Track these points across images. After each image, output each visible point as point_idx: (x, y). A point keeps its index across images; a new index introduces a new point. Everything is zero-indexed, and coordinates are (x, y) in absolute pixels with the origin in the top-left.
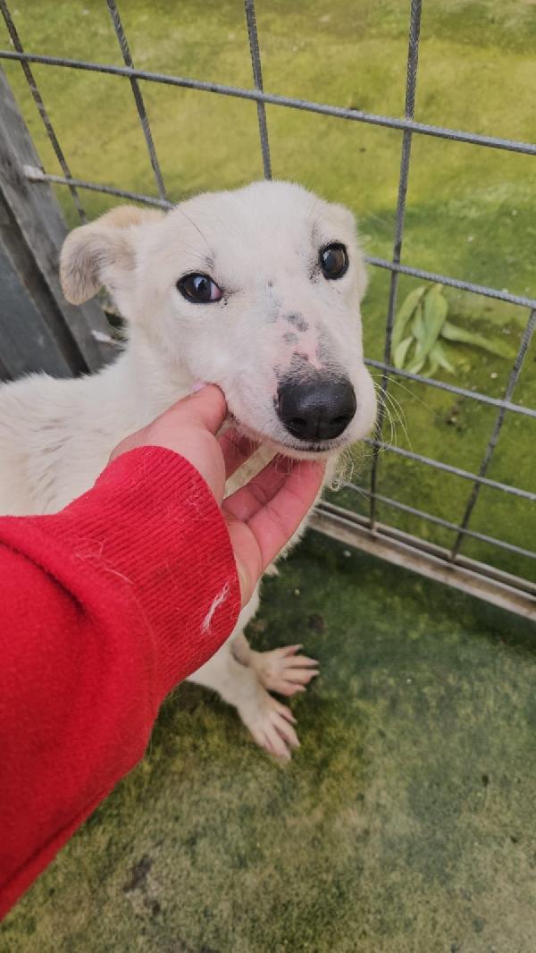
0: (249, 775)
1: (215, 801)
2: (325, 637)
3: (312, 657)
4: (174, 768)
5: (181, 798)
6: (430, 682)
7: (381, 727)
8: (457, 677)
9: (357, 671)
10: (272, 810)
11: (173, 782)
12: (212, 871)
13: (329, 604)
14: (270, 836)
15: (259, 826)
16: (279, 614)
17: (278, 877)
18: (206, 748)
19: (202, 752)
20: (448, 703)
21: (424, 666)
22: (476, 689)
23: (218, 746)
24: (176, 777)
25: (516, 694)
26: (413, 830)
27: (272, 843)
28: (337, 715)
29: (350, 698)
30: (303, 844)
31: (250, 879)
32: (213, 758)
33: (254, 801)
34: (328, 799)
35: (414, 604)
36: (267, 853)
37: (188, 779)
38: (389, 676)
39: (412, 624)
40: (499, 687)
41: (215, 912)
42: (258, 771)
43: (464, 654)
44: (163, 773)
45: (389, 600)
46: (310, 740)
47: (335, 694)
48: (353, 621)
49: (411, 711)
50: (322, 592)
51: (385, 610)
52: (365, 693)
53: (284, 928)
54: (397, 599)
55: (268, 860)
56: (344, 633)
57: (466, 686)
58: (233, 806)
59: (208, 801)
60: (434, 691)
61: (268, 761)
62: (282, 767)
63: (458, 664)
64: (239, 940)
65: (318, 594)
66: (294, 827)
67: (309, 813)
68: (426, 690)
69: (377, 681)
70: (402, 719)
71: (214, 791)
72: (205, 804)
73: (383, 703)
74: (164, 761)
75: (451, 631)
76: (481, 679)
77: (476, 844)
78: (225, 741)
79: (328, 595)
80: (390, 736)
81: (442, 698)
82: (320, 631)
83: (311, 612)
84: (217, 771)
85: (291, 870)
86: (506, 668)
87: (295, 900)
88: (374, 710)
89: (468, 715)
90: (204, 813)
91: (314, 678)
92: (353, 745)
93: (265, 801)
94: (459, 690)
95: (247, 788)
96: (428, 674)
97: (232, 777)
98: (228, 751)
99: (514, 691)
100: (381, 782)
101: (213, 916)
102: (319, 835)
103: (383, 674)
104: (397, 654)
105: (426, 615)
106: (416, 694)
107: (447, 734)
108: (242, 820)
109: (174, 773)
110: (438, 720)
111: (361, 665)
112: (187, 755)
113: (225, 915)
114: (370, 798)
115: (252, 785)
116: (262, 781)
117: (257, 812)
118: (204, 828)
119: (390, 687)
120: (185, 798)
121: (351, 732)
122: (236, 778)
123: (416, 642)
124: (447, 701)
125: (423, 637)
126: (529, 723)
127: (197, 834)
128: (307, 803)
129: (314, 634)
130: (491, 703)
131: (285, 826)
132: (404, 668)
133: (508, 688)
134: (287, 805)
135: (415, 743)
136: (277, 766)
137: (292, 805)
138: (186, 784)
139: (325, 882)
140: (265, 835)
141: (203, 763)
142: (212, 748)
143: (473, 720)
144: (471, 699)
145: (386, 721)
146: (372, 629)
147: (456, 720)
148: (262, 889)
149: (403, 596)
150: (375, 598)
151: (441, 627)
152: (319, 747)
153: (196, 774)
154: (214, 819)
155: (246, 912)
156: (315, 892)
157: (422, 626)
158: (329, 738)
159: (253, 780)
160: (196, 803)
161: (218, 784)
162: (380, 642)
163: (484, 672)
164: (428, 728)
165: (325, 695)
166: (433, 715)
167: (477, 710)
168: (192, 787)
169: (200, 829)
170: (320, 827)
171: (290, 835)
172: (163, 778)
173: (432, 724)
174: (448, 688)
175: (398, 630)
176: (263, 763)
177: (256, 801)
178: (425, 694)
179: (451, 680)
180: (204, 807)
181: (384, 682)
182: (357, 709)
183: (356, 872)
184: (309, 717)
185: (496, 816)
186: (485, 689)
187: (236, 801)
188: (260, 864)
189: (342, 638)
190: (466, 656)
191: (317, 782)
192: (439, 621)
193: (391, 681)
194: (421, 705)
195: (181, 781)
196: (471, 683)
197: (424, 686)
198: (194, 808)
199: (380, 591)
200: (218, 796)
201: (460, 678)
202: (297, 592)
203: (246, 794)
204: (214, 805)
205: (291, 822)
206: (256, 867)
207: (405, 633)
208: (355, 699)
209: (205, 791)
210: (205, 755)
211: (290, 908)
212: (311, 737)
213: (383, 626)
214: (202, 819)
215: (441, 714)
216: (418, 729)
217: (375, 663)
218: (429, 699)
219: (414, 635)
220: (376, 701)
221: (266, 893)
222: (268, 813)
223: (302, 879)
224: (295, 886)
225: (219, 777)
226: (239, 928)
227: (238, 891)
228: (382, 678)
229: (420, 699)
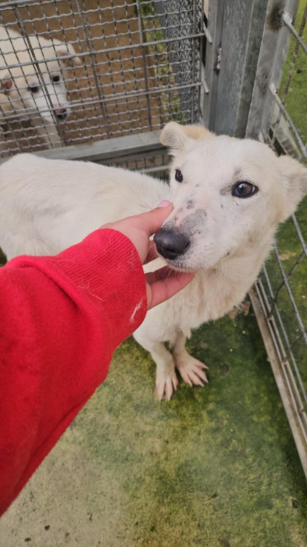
0: (143, 388)
1: (124, 381)
2: (221, 377)
3: (208, 378)
4: (124, 357)
5: (116, 368)
6: (239, 441)
7: (202, 431)
8: (251, 452)
9: (217, 403)
10: (137, 407)
11: (120, 360)
12: (100, 401)
13: (237, 368)
14: (126, 414)
15: (127, 407)
16: (215, 350)
17: (115, 429)
18: (140, 363)
19: (137, 362)
20: (236, 455)
21: (244, 433)
22: (253, 465)
23: (144, 367)
24: (122, 360)
25: (266, 487)
26: (171, 475)
27: (125, 416)
28: (193, 407)
29: (204, 408)
30: (133, 430)
31: (107, 418)
32: (139, 368)
33: (134, 397)
34: (157, 428)
35: (270, 408)
36: (120, 418)
37: (125, 365)
38: (227, 419)
39: (260, 414)
40: (262, 477)
41: (88, 413)
42: (147, 391)
43: (265, 448)
44: (120, 353)
45: (262, 395)
46: (174, 404)
47: (200, 400)
48: (239, 385)
49: (219, 440)
50: (241, 361)
51: (256, 397)
52: (210, 413)
53: (100, 445)
54: (266, 398)
55: (118, 420)
56: (230, 385)
57: (251, 459)
58: (127, 391)
59: (122, 379)
60: (236, 445)
61: (153, 392)
62: (155, 399)
63: (258, 449)
64: (84, 430)
65: (238, 360)
66: (137, 421)
67: (146, 424)
68: (234, 441)
69: (220, 415)
70: (212, 438)
71: (128, 378)
72: (120, 379)
73: (213, 424)
74: (124, 350)
75: (271, 435)
76: (259, 465)
77: (185, 508)
78: (148, 368)
79: (241, 365)
80: (201, 437)
81: (236, 451)
82: (222, 374)
83: (228, 364)
84: (135, 374)
85: (121, 432)
86: (275, 475)
87: (112, 442)
88: (208, 423)
89: (238, 469)
90: (117, 381)
91: (199, 386)
92: (185, 423)
93: (138, 402)
94: (246, 457)
95: (138, 391)
96: (242, 438)
97: (137, 382)
98: (146, 373)
99: (267, 485)
100: (180, 447)
101: (86, 413)
102: (141, 434)
103: (226, 416)
104: (240, 416)
105: (269, 418)
106: (228, 437)
107: (222, 464)
108: (125, 398)
109: (123, 358)
110: (225, 456)
111: (222, 403)
112: (132, 358)
113: (90, 417)
114: (170, 446)
115: (140, 392)
116: (145, 395)
117: (132, 402)
118: (112, 386)
119: (223, 424)
120: (117, 370)
121: (190, 419)
122: (138, 384)
123: (252, 421)
124: (236, 454)
125: (257, 424)
126: (256, 502)
127: (108, 384)
128: (149, 420)
129: (219, 371)
130: (252, 477)
131: (135, 417)
132: (236, 424)
133: (266, 481)
134: (142, 413)
135: (207, 451)
136: (154, 396)
137: (144, 414)
138: (122, 366)
139: (125, 450)
140: (126, 412)
141: (134, 366)
142: (142, 365)
143: (238, 473)
144: (246, 466)
145: (206, 431)
146: (243, 397)
147: (231, 465)
148: (106, 426)
149: (270, 400)
150: (258, 387)
151: (270, 429)
152: (174, 409)
153: (128, 367)
154: (118, 387)
155: (95, 425)
156: (120, 448)
157: (263, 419)
158: (180, 411)
159: (142, 391)
160: (118, 375)
161: (131, 378)
162: (239, 404)
163: (264, 464)
164: (218, 453)
165: (197, 396)
166: (225, 452)
167: (244, 471)
168: (123, 369)
169: (111, 384)
170: (144, 432)
171: (133, 422)
172: (118, 355)
173: (221, 454)
174: (243, 451)
175: (252, 409)
176: (151, 390)
177: (135, 398)
178: (231, 442)
179: (248, 450)
180: (119, 379)
181: (223, 419)
182: (202, 415)
183: (138, 460)
184: (182, 396)
185: (204, 510)
186: (256, 470)
187: (130, 390)
188: (114, 418)
189: (227, 385)
190: (265, 450)
191: (160, 418)
192: (272, 426)
193: (225, 422)
194: (226, 443)
195: (122, 363)
196: (254, 461)
197: (235, 439)
198: (116, 376)
199: (263, 388)
200: (127, 382)
201: (252, 454)
202: (231, 350)
203: (135, 392)
204: (122, 382)
205: (138, 418)
206: (112, 417)
207: (252, 413)
208: (205, 411)
209: (124, 375)
210: (137, 364)
211: (108, 442)
212: (175, 403)
213: (248, 401)
214: (114, 382)
215: (228, 455)
216: (214, 449)
217: (227, 408)
218: (231, 445)
219: (255, 418)
220: (211, 421)
221: (107, 428)
222: (134, 407)
223: (121, 439)
224: (116, 438)
225: (133, 377)
226: (88, 427)
227: (100, 416)
228: (224, 417)
229: (228, 441)
